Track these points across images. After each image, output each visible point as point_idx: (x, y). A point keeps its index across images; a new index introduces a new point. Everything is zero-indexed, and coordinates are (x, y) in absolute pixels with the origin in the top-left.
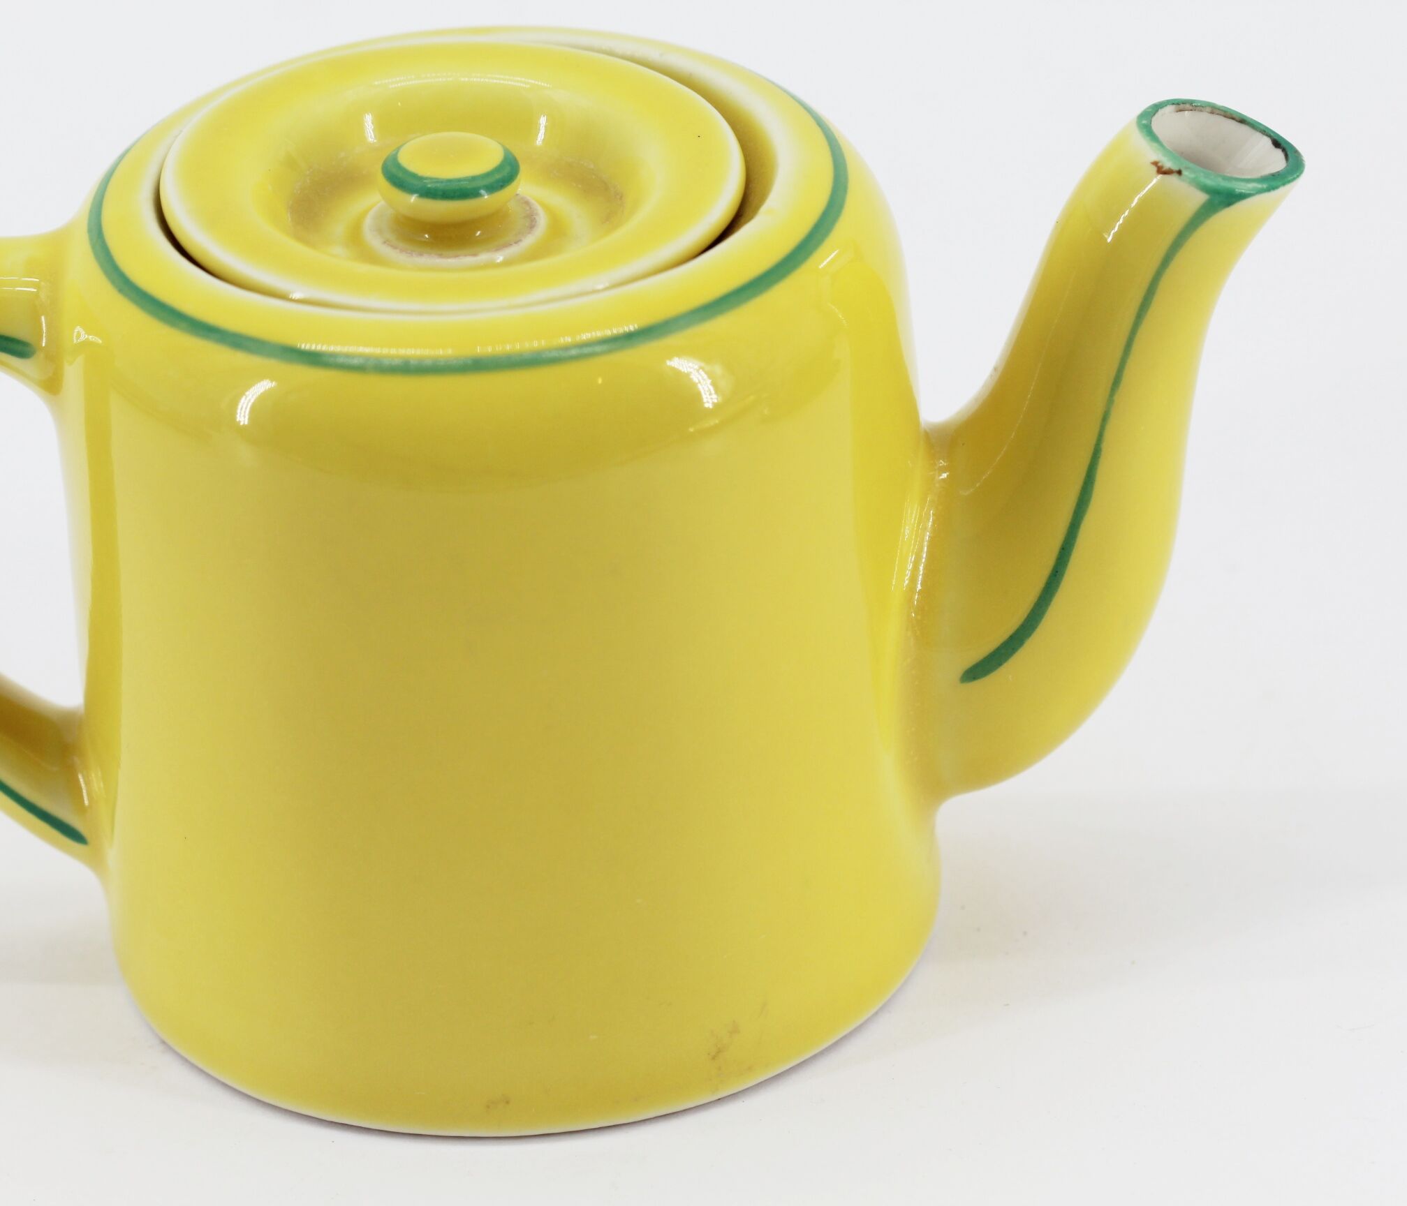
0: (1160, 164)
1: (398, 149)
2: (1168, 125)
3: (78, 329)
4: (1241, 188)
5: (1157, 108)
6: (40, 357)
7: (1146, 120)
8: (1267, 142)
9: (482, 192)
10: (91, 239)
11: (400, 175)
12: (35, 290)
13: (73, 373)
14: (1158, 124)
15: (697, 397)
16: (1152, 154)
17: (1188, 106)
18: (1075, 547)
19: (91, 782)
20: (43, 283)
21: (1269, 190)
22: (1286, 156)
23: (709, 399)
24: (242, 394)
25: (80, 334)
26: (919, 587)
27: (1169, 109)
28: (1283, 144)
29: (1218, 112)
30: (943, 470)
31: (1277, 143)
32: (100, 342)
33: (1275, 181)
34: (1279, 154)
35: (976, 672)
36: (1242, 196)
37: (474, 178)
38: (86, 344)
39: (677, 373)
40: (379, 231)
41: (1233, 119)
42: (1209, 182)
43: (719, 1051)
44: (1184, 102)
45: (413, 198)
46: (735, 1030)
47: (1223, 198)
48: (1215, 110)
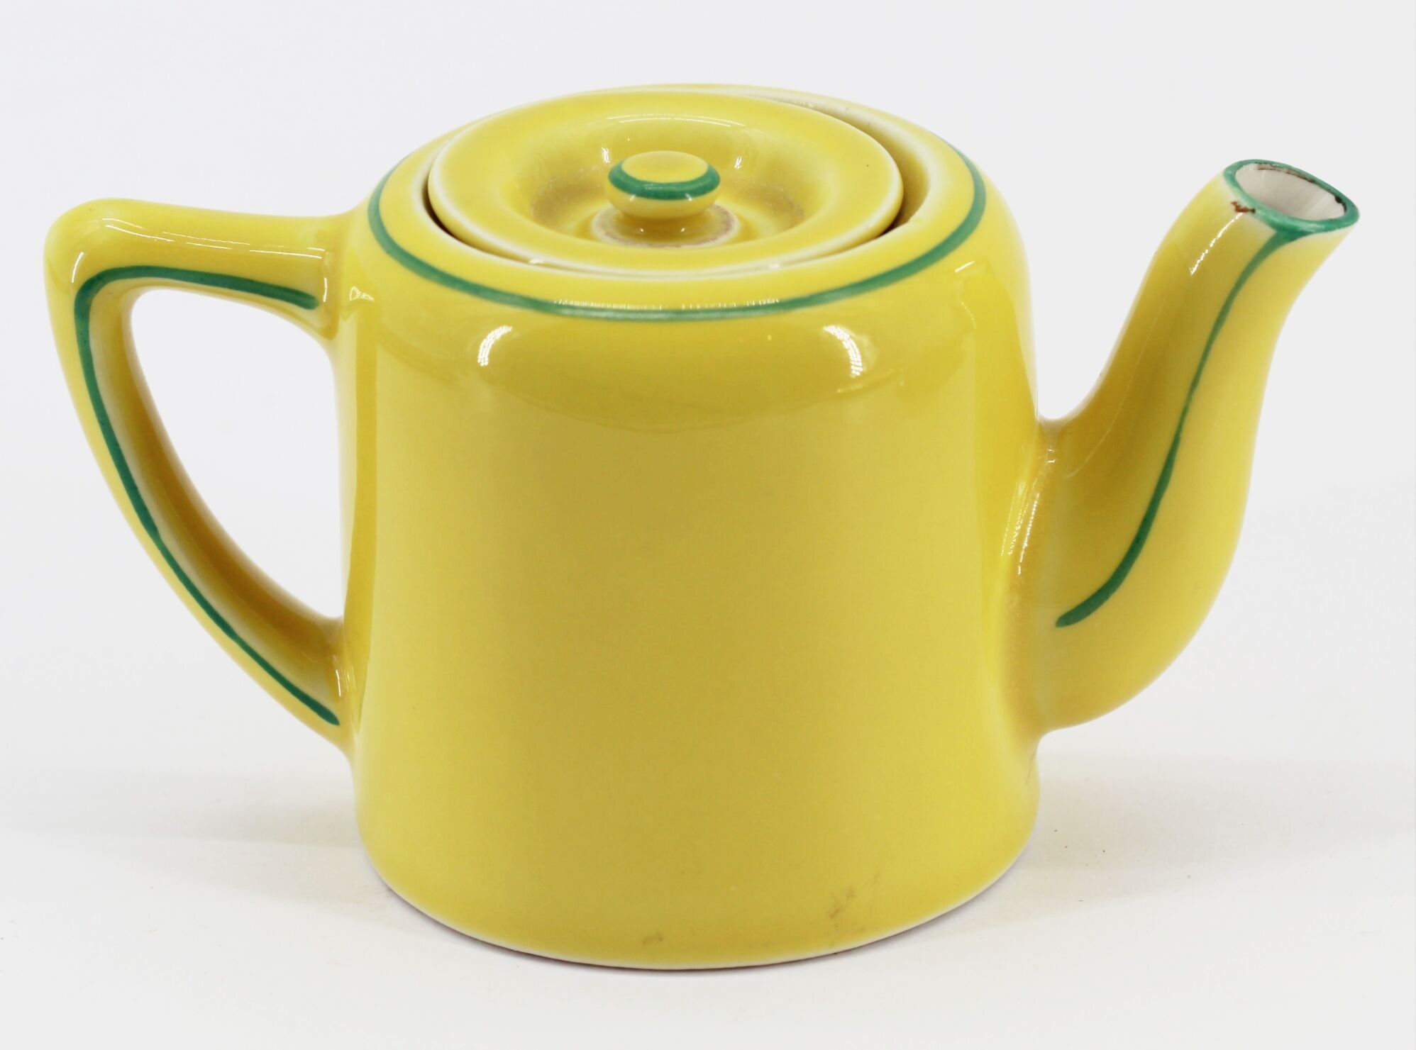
0: (1238, 204)
1: (622, 162)
2: (1248, 178)
3: (354, 288)
4: (1304, 226)
5: (1241, 165)
6: (320, 310)
7: (1231, 174)
8: (1332, 198)
9: (688, 195)
10: (369, 215)
11: (622, 179)
12: (320, 258)
13: (347, 328)
14: (1239, 176)
15: (846, 364)
16: (1231, 195)
17: (1268, 166)
18: (1155, 520)
19: (345, 676)
20: (327, 253)
21: (1326, 230)
22: (1345, 209)
23: (857, 368)
24: (484, 337)
25: (355, 293)
26: (1026, 545)
27: (1252, 167)
28: (1344, 200)
29: (1294, 173)
30: (1051, 456)
31: (1339, 199)
32: (371, 299)
33: (1331, 225)
34: (1340, 207)
35: (1070, 618)
36: (1304, 234)
37: (682, 184)
38: (360, 301)
39: (831, 337)
40: (603, 225)
41: (1305, 179)
42: (1277, 220)
43: (837, 911)
44: (1266, 163)
45: (632, 198)
46: (851, 894)
47: (1288, 234)
48: (1290, 171)
